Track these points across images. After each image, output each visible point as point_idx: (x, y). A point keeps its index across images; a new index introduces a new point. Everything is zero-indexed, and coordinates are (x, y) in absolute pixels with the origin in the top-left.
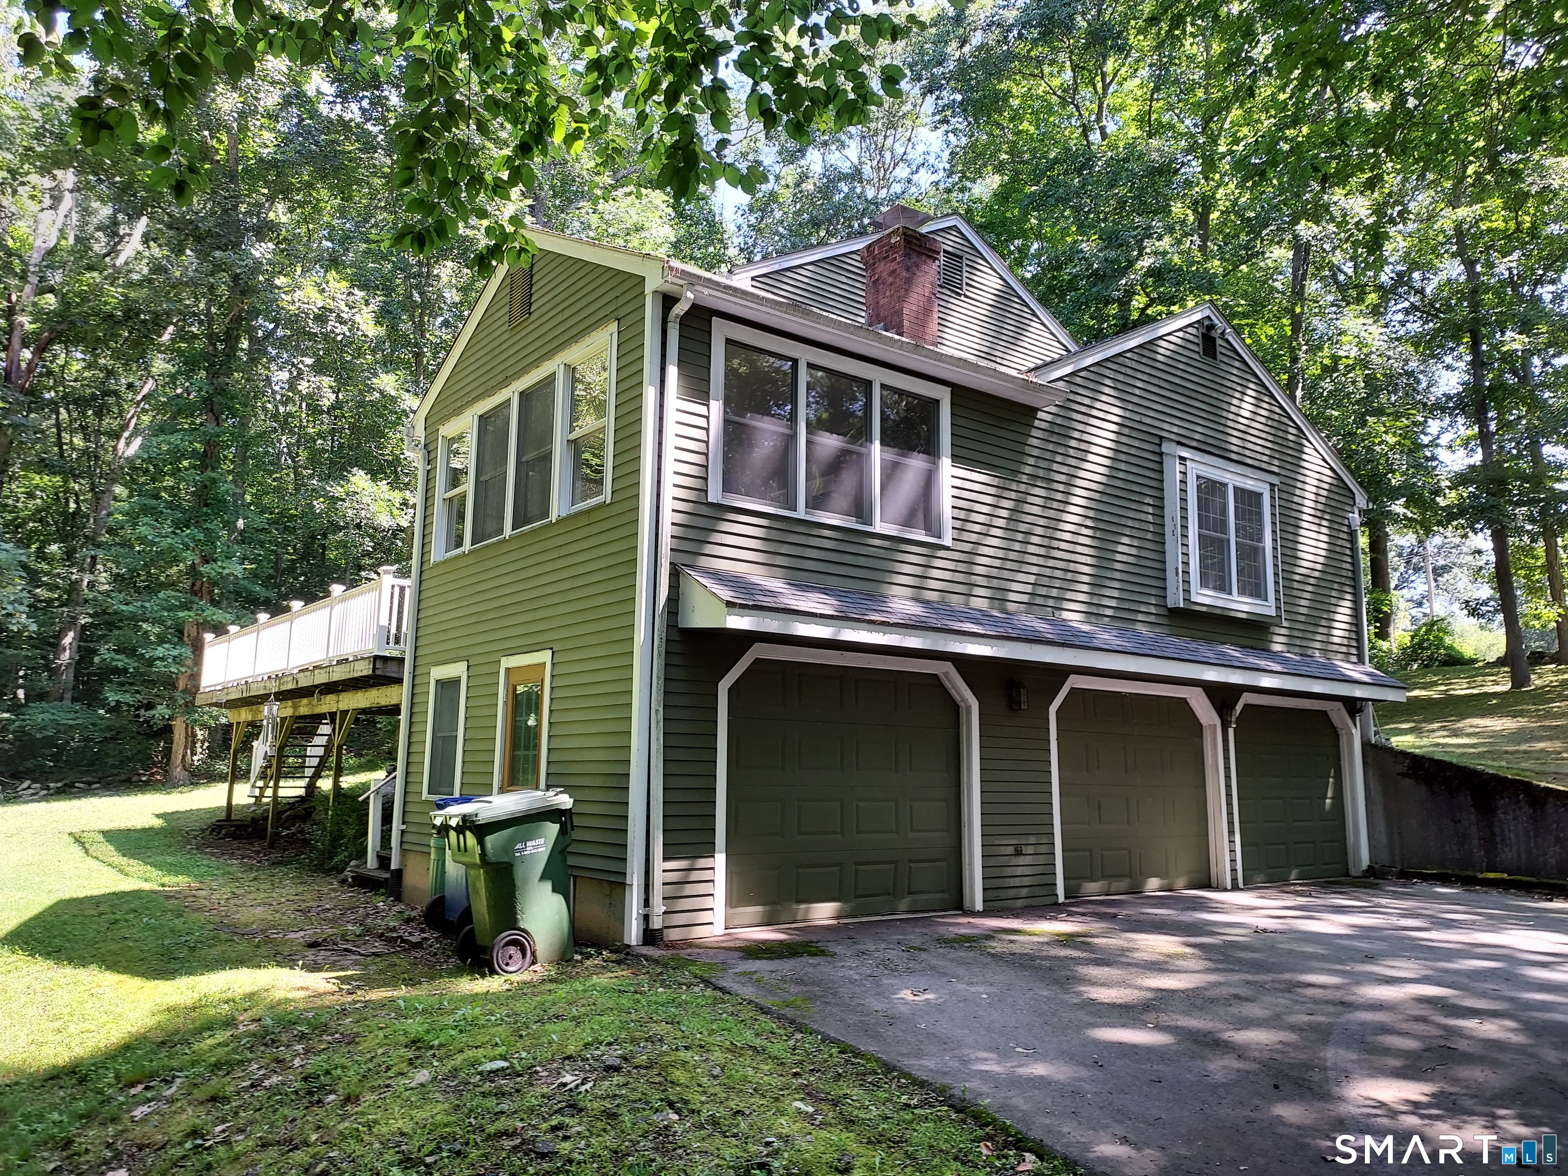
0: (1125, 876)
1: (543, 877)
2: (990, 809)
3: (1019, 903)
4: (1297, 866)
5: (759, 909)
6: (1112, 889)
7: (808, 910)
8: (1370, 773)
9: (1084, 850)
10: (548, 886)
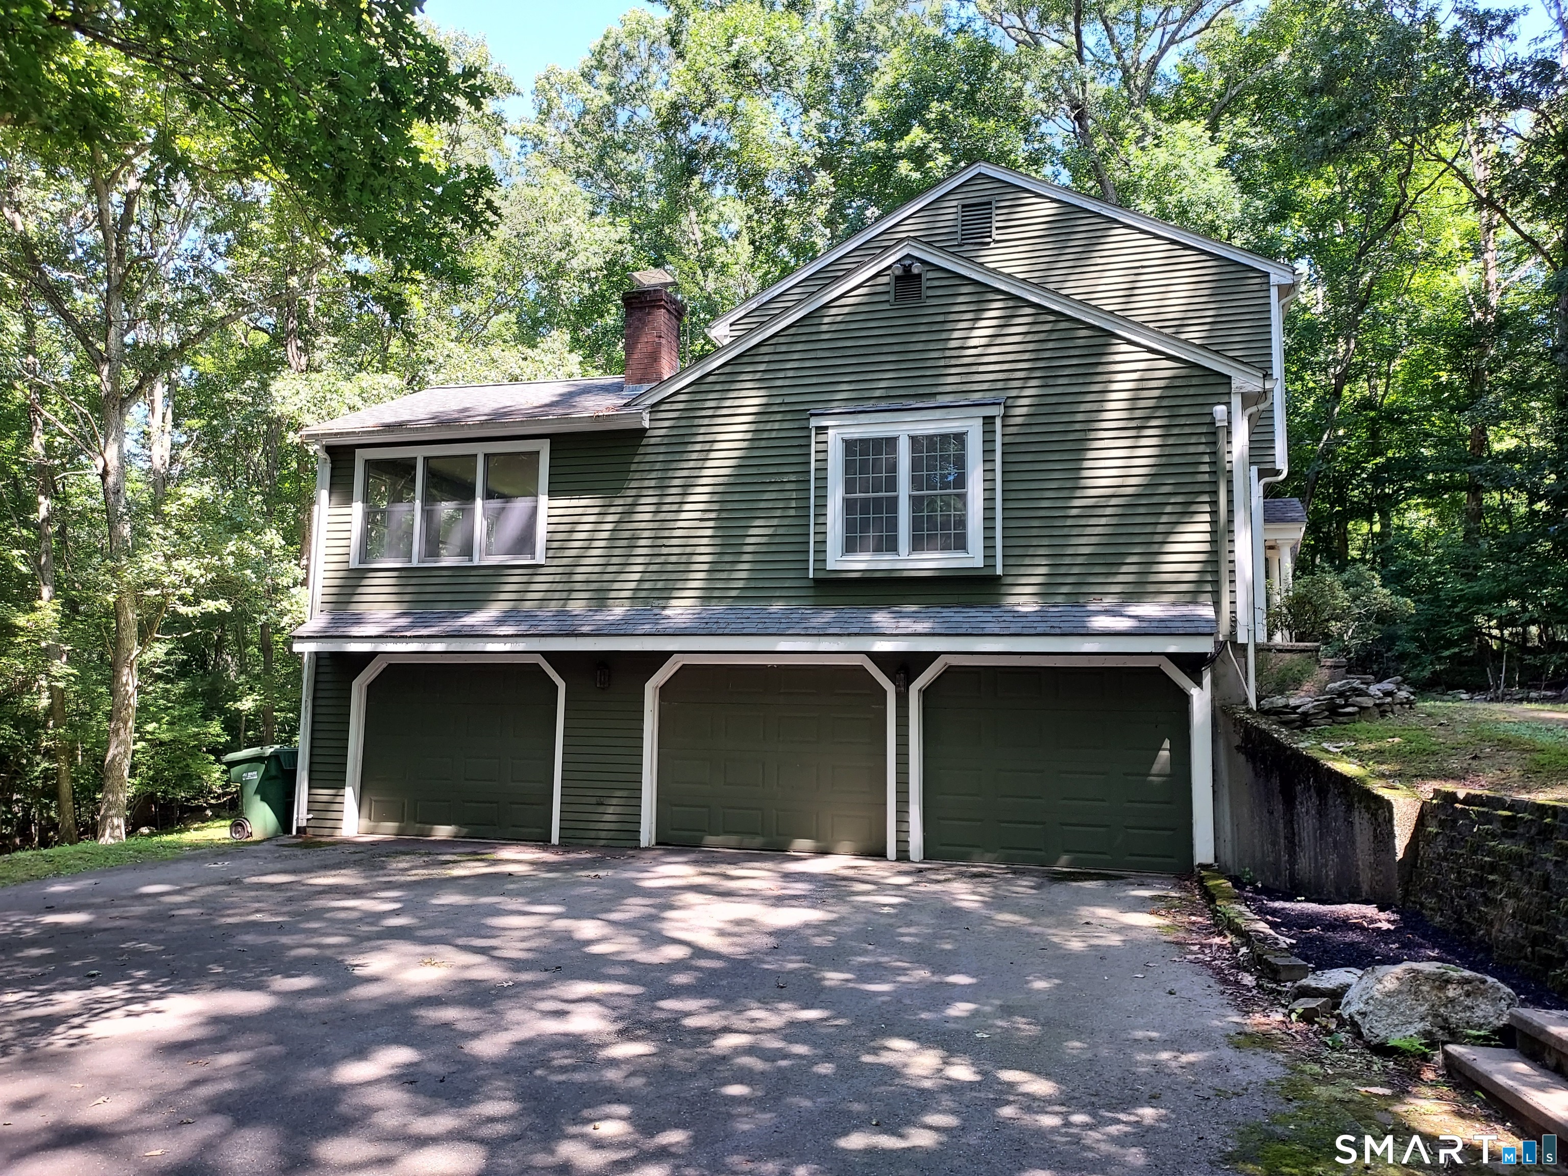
0: (757, 834)
1: (256, 793)
2: (570, 767)
3: (602, 842)
4: (1067, 852)
5: (396, 824)
6: (745, 845)
7: (431, 829)
8: (1221, 743)
9: (704, 807)
10: (258, 797)
